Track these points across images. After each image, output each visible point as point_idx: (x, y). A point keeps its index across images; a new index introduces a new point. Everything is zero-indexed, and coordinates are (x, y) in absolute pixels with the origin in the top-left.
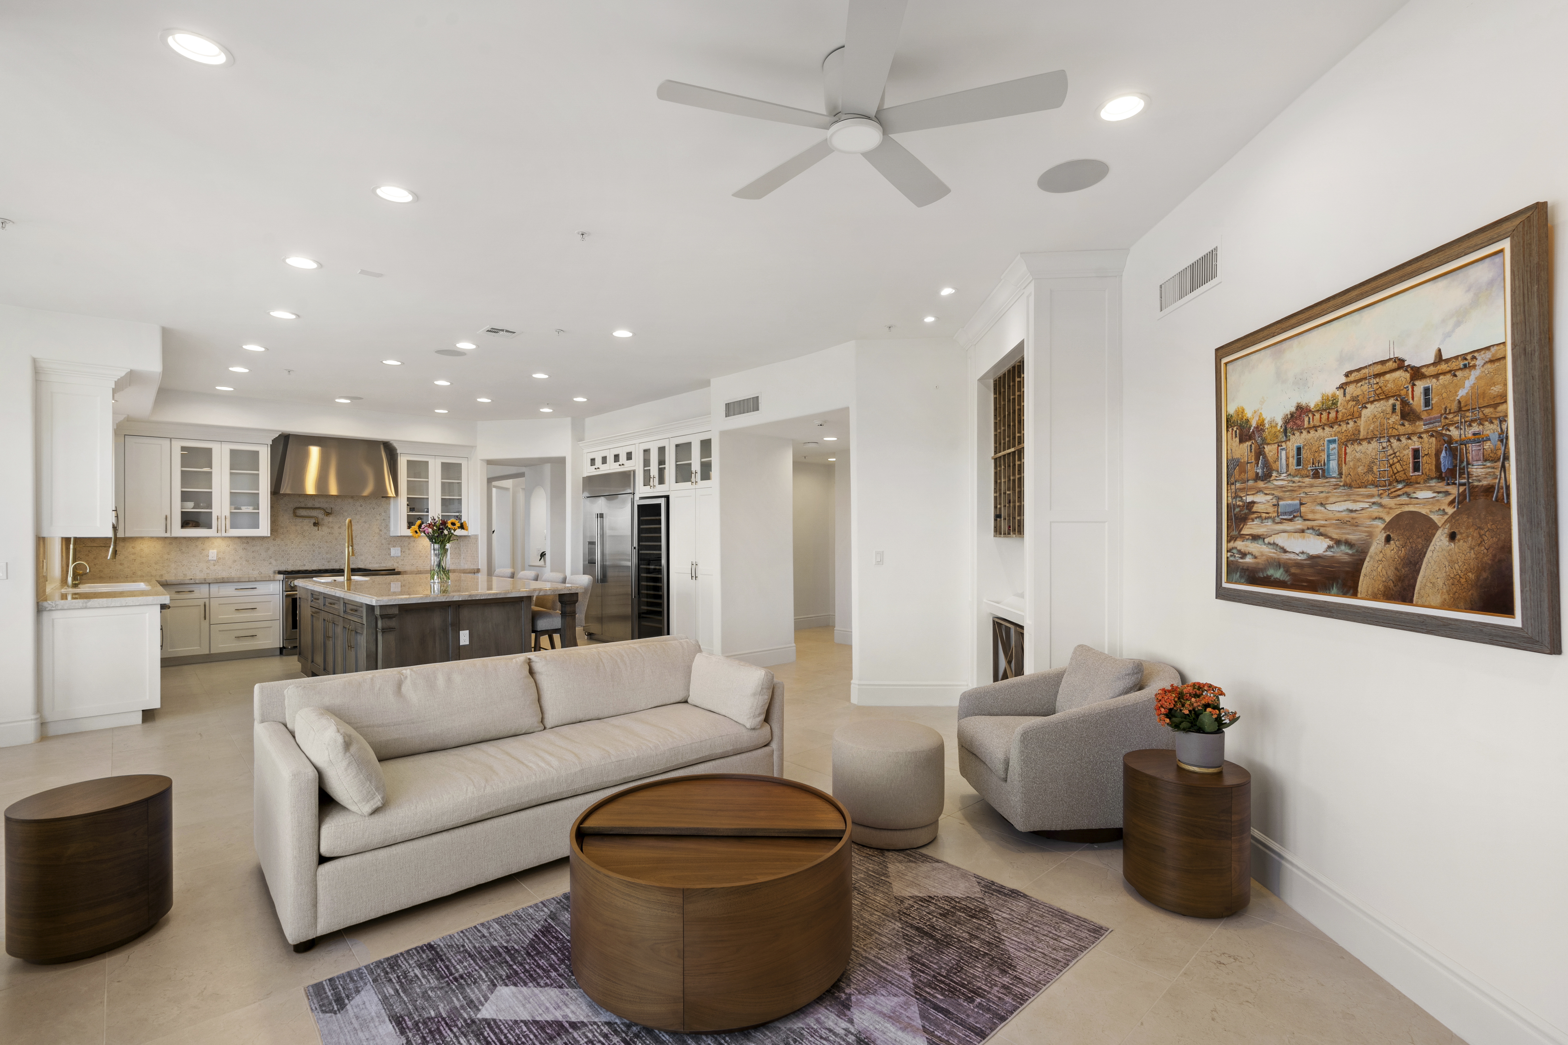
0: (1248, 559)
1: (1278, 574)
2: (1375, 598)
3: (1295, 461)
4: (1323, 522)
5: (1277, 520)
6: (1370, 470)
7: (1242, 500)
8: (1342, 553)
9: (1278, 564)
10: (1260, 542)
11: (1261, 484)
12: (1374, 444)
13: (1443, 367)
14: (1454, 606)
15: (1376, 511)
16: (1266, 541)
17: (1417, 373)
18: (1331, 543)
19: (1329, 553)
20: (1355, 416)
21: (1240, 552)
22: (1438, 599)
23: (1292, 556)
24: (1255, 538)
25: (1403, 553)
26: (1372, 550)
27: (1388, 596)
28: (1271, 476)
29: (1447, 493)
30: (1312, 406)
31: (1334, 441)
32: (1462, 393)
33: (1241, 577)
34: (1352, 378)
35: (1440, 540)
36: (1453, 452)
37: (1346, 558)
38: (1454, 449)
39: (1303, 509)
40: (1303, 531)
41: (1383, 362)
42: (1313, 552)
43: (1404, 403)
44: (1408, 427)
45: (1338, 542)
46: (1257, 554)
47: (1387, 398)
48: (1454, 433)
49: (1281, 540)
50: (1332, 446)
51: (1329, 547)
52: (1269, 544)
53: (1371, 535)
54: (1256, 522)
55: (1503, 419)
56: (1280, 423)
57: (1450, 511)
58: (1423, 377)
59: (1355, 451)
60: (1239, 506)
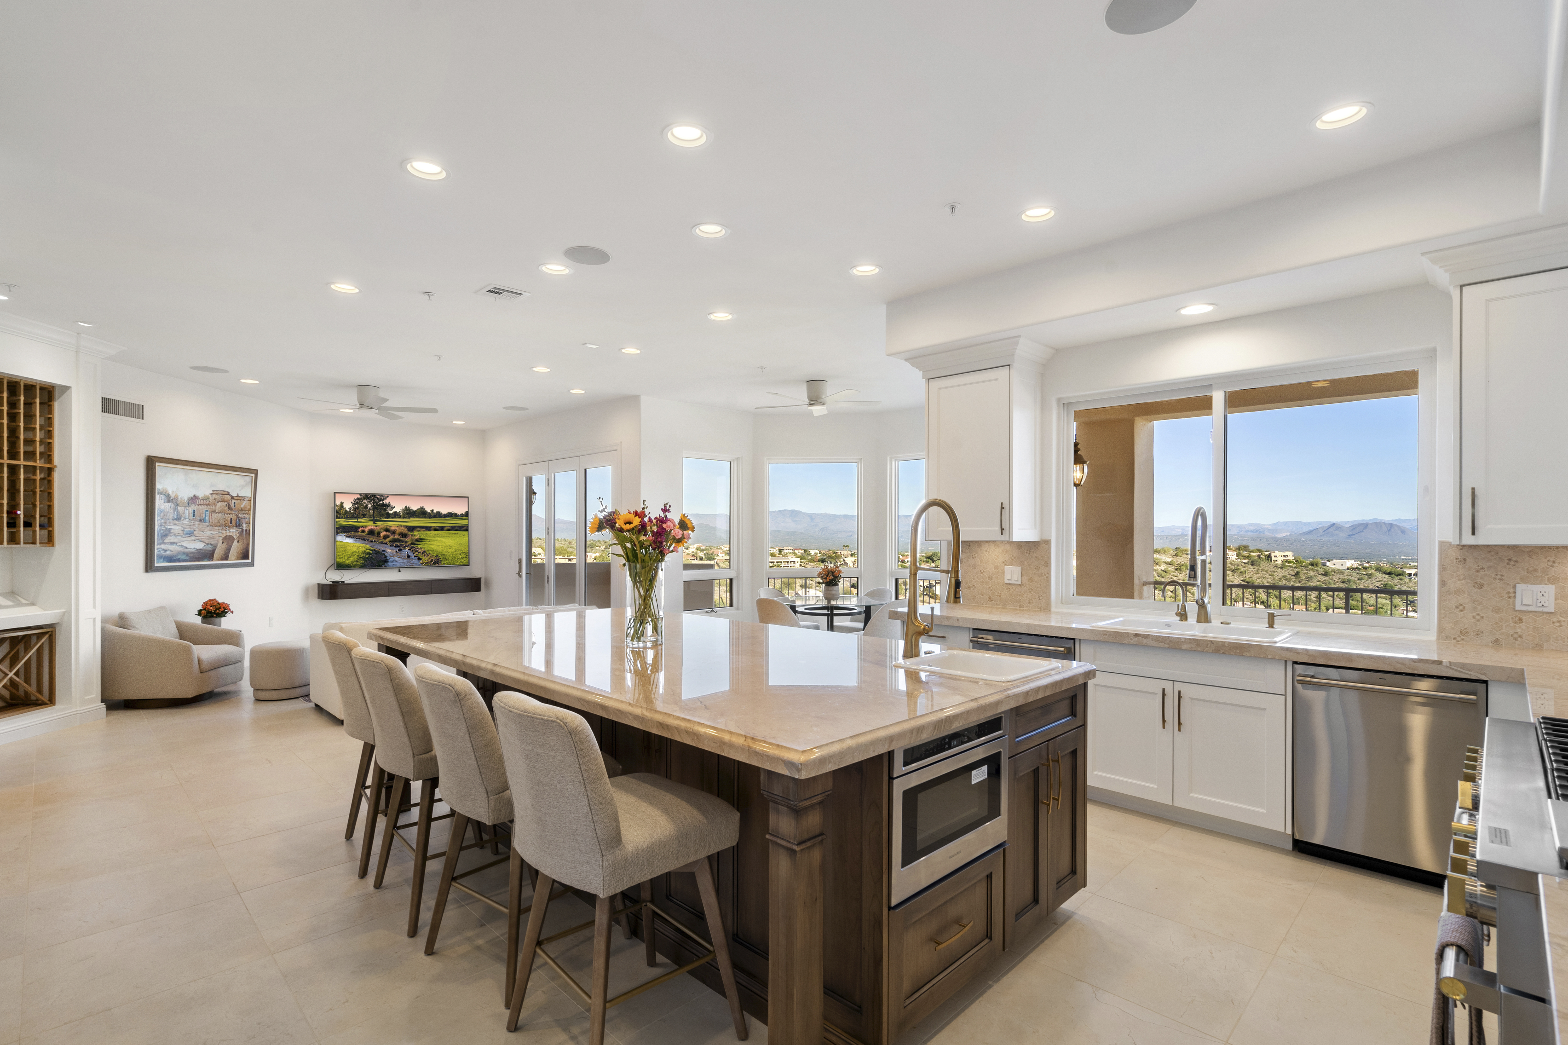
0: (168, 553)
1: (183, 557)
2: (218, 560)
3: (192, 515)
4: (202, 537)
5: (184, 536)
6: (219, 522)
7: (165, 528)
8: (209, 548)
9: (184, 553)
10: (175, 545)
11: (176, 522)
12: (220, 514)
13: (239, 498)
14: (237, 559)
15: (221, 534)
16: (178, 544)
17: (232, 498)
18: (205, 544)
19: (204, 548)
20: (214, 505)
21: (163, 550)
22: (234, 558)
23: (190, 550)
24: (172, 543)
25: (226, 547)
26: (218, 546)
27: (222, 559)
28: (181, 519)
29: (238, 530)
30: (200, 497)
31: (208, 511)
32: (242, 506)
33: (164, 560)
34: (215, 492)
35: (235, 542)
36: (239, 520)
37: (210, 549)
38: (240, 519)
39: (195, 532)
40: (195, 540)
41: (224, 491)
42: (198, 548)
43: (229, 505)
44: (230, 512)
45: (208, 544)
46: (173, 550)
47: (224, 502)
48: (240, 515)
49: (185, 544)
50: (207, 512)
51: (205, 546)
52: (179, 546)
53: (218, 541)
54: (173, 537)
55: (250, 515)
56: (186, 500)
57: (238, 535)
58: (234, 499)
59: (214, 515)
60: (163, 530)
